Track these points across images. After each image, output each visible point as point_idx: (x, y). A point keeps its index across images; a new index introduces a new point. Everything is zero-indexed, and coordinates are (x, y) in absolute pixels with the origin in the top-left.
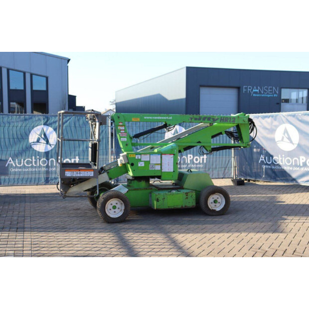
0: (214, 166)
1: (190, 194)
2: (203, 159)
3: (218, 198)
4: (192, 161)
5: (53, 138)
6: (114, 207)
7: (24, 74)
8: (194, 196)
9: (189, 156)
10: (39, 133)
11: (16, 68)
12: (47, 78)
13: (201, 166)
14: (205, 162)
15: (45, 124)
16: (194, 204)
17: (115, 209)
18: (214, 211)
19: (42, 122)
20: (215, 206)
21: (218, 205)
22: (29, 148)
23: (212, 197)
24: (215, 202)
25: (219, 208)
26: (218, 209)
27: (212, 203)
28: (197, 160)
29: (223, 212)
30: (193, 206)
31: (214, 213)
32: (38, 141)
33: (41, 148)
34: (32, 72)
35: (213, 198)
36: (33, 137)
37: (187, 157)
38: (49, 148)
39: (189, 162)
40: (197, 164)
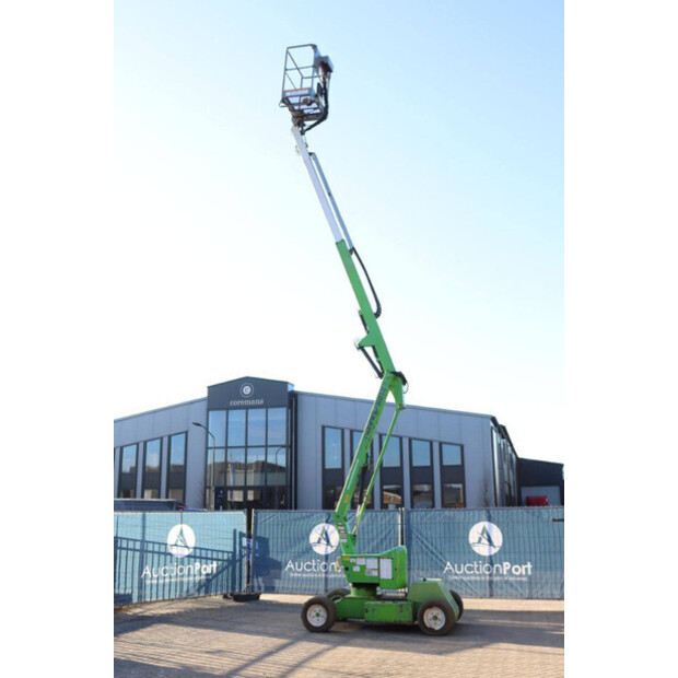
0: (543, 581)
1: (404, 608)
2: (526, 569)
3: (437, 614)
4: (510, 571)
5: (335, 538)
6: (318, 615)
7: (431, 443)
8: (410, 609)
9: (505, 564)
10: (320, 532)
11: (420, 437)
12: (462, 447)
13: (524, 579)
14: (530, 573)
15: (327, 522)
16: (411, 619)
17: (317, 617)
18: (432, 629)
19: (324, 519)
20: (435, 623)
21: (438, 622)
22: (309, 549)
23: (430, 612)
24: (435, 618)
25: (438, 626)
26: (437, 628)
27: (429, 619)
28: (516, 570)
29: (443, 633)
30: (409, 622)
31: (431, 633)
32: (319, 542)
33: (321, 549)
34: (443, 440)
36: (314, 537)
37: (502, 565)
38: (330, 550)
39: (505, 573)
40: (516, 576)
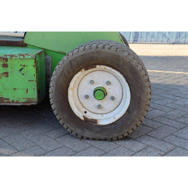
3: (109, 83)
8: (31, 71)
20: (99, 107)
21: (107, 104)
23: (89, 78)
27: (87, 97)
30: (29, 100)
35: (92, 82)
